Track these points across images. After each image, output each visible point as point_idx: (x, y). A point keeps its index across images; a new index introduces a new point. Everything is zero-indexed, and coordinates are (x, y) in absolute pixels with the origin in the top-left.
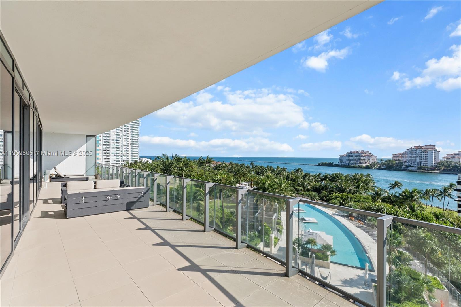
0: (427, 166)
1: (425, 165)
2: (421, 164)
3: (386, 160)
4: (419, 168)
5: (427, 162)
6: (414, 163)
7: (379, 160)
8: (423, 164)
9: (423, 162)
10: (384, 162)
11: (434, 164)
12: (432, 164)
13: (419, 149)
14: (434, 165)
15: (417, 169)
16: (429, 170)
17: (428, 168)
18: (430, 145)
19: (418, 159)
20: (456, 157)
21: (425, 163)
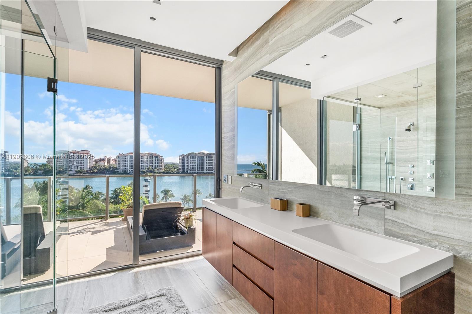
0: (83, 169)
1: (82, 169)
2: (78, 168)
3: (41, 165)
4: (77, 172)
5: (83, 166)
6: (72, 167)
7: (31, 165)
8: (80, 168)
9: (80, 166)
10: (38, 166)
11: (89, 167)
12: (87, 168)
13: (76, 153)
14: (89, 169)
15: (75, 173)
16: (85, 174)
17: (85, 171)
18: (85, 151)
19: (75, 163)
20: (102, 161)
21: (82, 167)
